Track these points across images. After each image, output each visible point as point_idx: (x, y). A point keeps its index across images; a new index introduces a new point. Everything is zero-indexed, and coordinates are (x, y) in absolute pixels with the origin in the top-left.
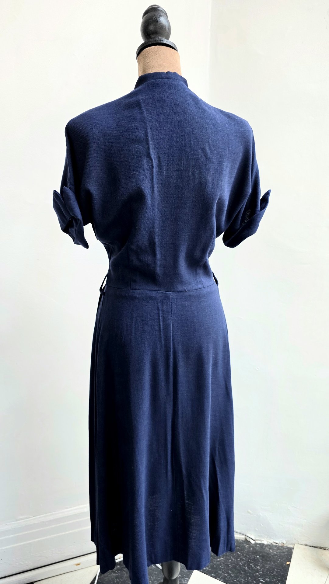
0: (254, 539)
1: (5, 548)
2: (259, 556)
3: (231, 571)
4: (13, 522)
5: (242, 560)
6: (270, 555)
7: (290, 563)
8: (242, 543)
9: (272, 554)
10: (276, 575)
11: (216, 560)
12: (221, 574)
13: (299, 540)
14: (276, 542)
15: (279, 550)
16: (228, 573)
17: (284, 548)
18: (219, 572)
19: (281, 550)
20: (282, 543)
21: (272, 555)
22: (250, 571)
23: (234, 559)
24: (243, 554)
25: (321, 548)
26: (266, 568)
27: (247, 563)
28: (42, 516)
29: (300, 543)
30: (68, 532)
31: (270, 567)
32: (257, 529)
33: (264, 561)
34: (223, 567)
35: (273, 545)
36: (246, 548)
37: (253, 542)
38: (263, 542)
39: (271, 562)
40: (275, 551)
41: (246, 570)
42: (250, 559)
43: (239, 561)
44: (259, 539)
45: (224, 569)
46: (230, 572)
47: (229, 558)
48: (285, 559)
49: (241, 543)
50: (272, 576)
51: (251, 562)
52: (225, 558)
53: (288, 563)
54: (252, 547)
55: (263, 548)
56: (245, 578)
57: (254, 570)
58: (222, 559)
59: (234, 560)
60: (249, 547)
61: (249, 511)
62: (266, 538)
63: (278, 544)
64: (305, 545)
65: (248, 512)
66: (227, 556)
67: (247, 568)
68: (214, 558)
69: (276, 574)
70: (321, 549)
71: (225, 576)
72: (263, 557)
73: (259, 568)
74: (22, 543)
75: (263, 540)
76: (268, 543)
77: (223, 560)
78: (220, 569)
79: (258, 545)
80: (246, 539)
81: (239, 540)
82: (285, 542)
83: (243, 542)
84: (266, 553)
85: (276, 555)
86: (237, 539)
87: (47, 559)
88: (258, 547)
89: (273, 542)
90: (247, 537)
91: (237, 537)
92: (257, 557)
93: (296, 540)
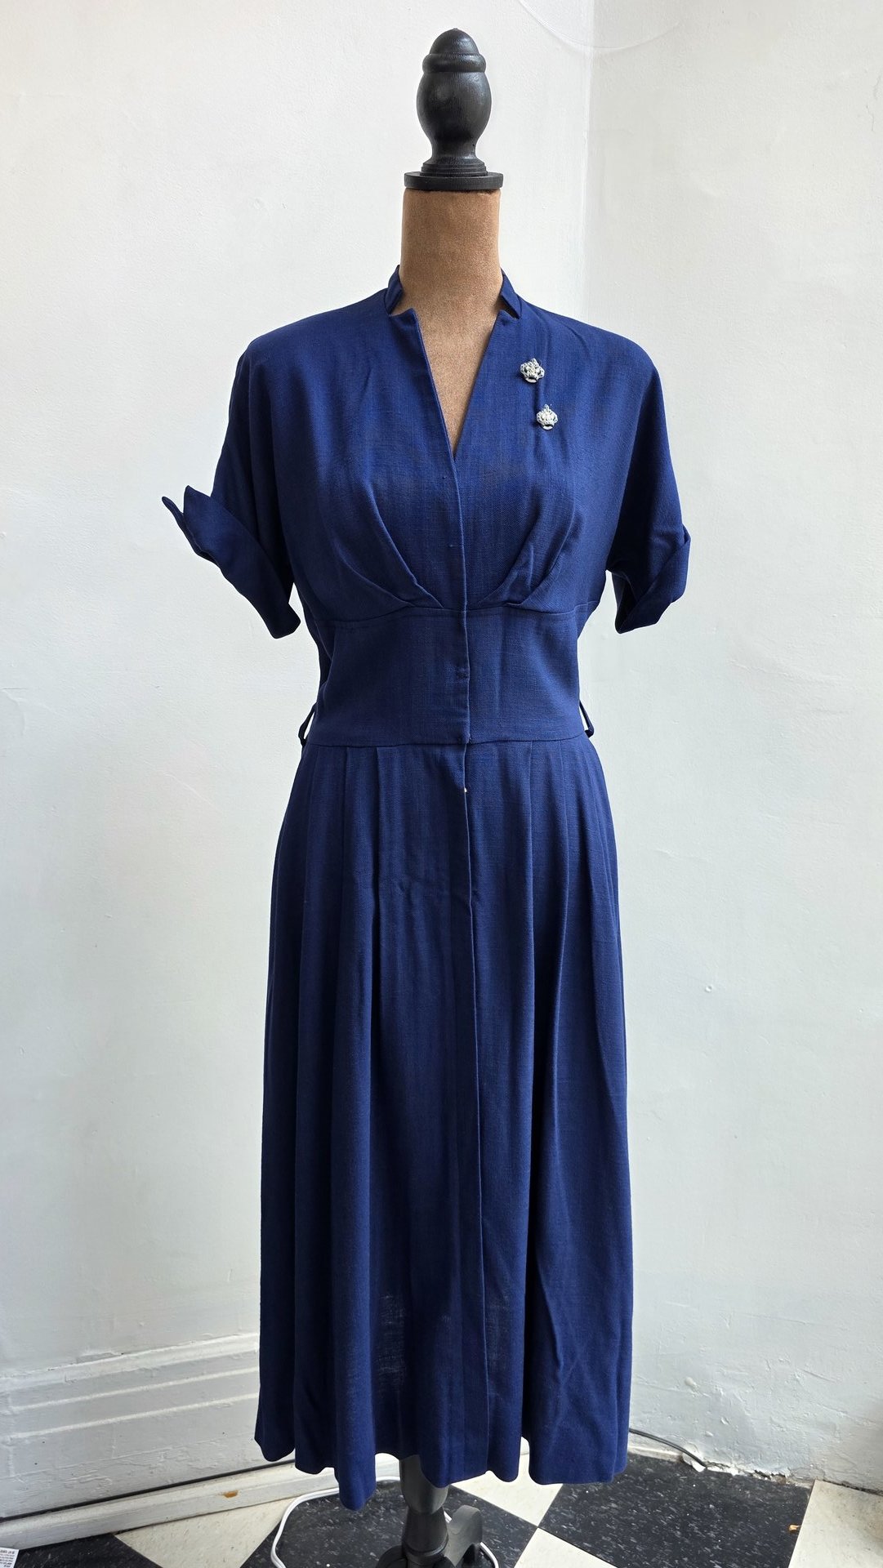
0: (703, 1460)
1: (47, 1432)
2: (714, 1504)
3: (635, 1538)
4: (70, 1366)
5: (666, 1511)
6: (745, 1505)
7: (800, 1528)
8: (671, 1470)
9: (751, 1503)
10: (761, 1557)
11: (597, 1508)
12: (609, 1544)
13: (825, 1471)
14: (764, 1471)
15: (772, 1493)
16: (628, 1543)
17: (784, 1490)
18: (603, 1538)
19: (776, 1492)
20: (780, 1475)
21: (749, 1505)
22: (687, 1541)
23: (647, 1508)
24: (671, 1499)
26: (732, 1538)
27: (680, 1521)
28: (143, 1353)
29: (829, 1479)
30: (207, 1404)
31: (743, 1535)
32: (711, 1435)
33: (727, 1519)
34: (614, 1528)
35: (754, 1479)
36: (679, 1482)
37: (699, 1468)
38: (727, 1470)
39: (746, 1522)
40: (759, 1496)
41: (675, 1537)
42: (691, 1513)
43: (660, 1514)
44: (717, 1462)
45: (618, 1531)
46: (633, 1540)
47: (633, 1505)
48: (787, 1517)
49: (667, 1469)
50: (749, 1557)
51: (691, 1520)
52: (622, 1505)
53: (793, 1527)
54: (698, 1481)
55: (726, 1486)
56: (674, 1559)
57: (700, 1539)
58: (613, 1505)
59: (646, 1510)
60: (690, 1482)
61: (690, 1380)
62: (736, 1460)
63: (768, 1477)
64: (843, 1485)
65: (687, 1384)
66: (627, 1499)
67: (678, 1532)
68: (592, 1504)
69: (760, 1554)
71: (620, 1549)
72: (725, 1508)
73: (712, 1534)
74: (90, 1424)
75: (729, 1465)
76: (742, 1473)
77: (616, 1509)
78: (607, 1532)
79: (712, 1478)
80: (681, 1459)
81: (663, 1461)
82: (787, 1474)
83: (674, 1468)
84: (734, 1499)
85: (761, 1505)
86: (656, 1459)
87: (152, 1473)
88: (714, 1481)
89: (756, 1471)
90: (684, 1455)
91: (657, 1454)
92: (709, 1508)
93: (817, 1468)
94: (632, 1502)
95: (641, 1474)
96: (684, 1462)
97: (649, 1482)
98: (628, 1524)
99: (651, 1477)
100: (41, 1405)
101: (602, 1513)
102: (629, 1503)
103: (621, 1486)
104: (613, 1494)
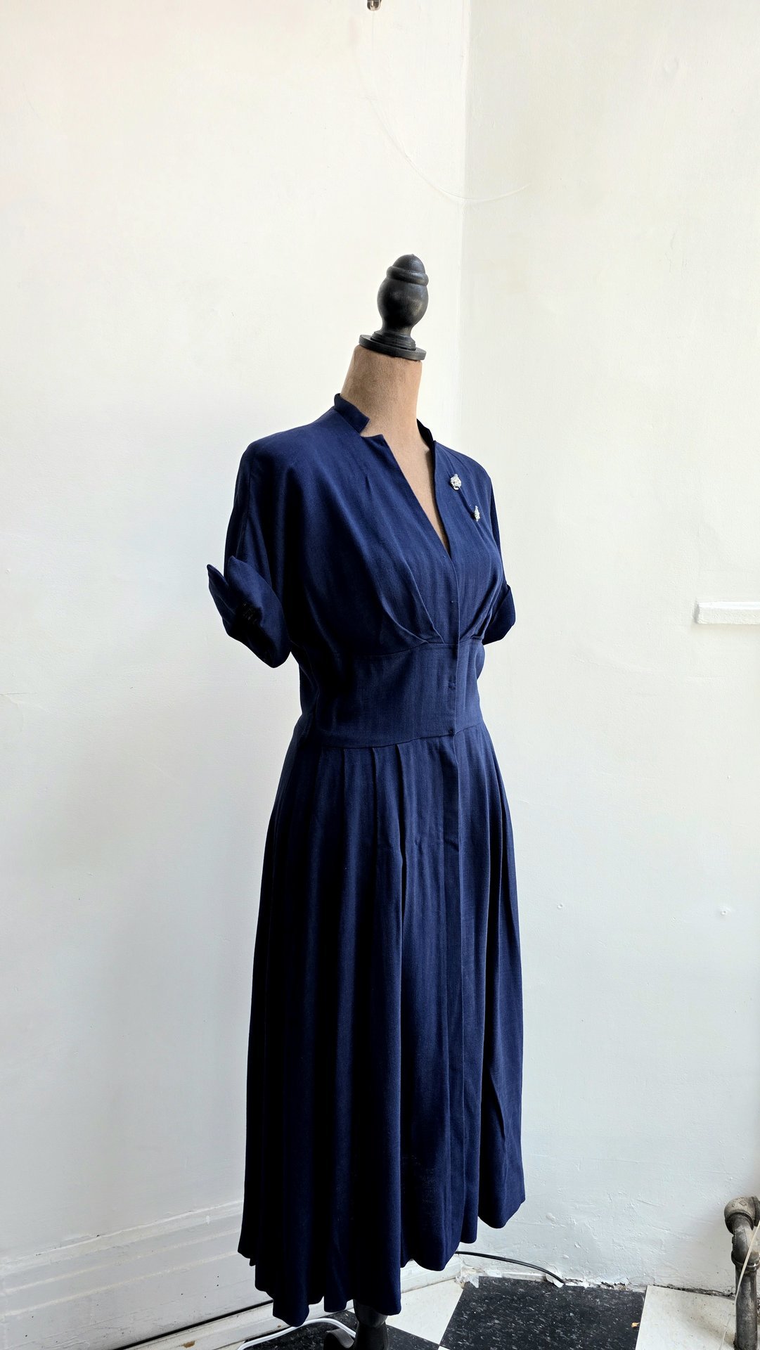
0: (561, 1278)
1: (35, 1308)
2: (573, 1312)
3: (516, 1346)
4: (54, 1250)
5: (538, 1322)
6: (597, 1311)
7: (639, 1325)
8: (538, 1289)
9: (601, 1309)
11: (483, 1325)
13: (655, 1277)
14: (609, 1282)
15: (616, 1299)
17: (625, 1295)
19: (619, 1298)
20: (621, 1284)
21: (600, 1311)
22: (556, 1344)
23: (522, 1321)
24: (540, 1312)
25: (701, 1291)
26: (590, 1337)
27: (549, 1328)
28: (116, 1233)
29: (658, 1284)
30: (168, 1271)
31: (597, 1334)
32: (567, 1256)
33: (584, 1323)
34: (499, 1339)
35: (601, 1289)
36: (545, 1297)
37: (559, 1285)
38: (580, 1284)
39: (599, 1324)
40: (606, 1303)
42: (555, 1320)
43: (533, 1324)
44: (572, 1278)
45: (502, 1341)
47: (512, 1320)
48: (629, 1317)
49: (534, 1288)
51: (557, 1327)
52: (503, 1321)
53: (634, 1325)
54: (559, 1295)
55: (581, 1297)
57: (565, 1341)
58: (497, 1321)
59: (522, 1323)
60: (553, 1296)
61: (550, 1215)
62: (587, 1275)
63: (612, 1287)
64: (668, 1287)
65: (548, 1218)
66: (506, 1315)
67: (549, 1338)
68: (480, 1321)
70: (702, 1293)
72: (582, 1314)
73: (574, 1337)
74: (71, 1297)
75: (582, 1279)
76: (592, 1286)
77: (498, 1324)
79: (570, 1292)
80: (545, 1280)
81: (531, 1281)
82: (626, 1283)
83: (540, 1287)
84: (588, 1306)
85: (609, 1309)
86: (525, 1281)
87: (123, 1333)
88: (572, 1294)
89: (602, 1283)
90: (547, 1275)
91: (526, 1276)
92: (569, 1316)
93: (649, 1276)
94: (511, 1317)
95: (516, 1294)
96: (547, 1281)
97: (522, 1300)
98: (509, 1335)
99: (523, 1296)
100: (31, 1285)
101: (489, 1328)
102: (509, 1318)
103: (501, 1305)
104: (495, 1312)
